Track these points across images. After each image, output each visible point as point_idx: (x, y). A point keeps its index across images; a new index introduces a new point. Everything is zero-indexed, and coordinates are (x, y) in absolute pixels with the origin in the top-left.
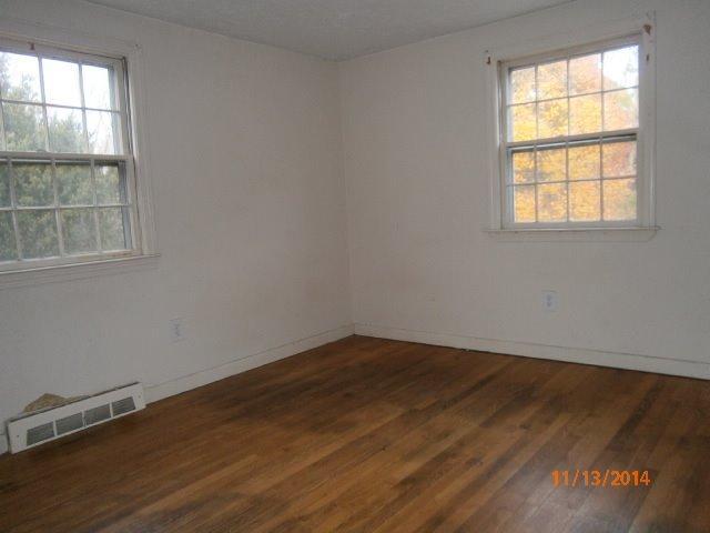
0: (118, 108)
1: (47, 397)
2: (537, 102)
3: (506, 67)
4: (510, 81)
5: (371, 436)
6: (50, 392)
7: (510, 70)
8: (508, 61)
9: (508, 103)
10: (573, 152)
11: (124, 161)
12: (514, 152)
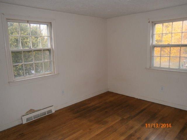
0: (49, 35)
1: (31, 110)
2: (162, 34)
3: (154, 23)
4: (155, 27)
5: (112, 126)
6: (32, 109)
7: (155, 24)
8: (154, 22)
9: (154, 33)
10: (172, 48)
11: (50, 50)
12: (155, 47)
